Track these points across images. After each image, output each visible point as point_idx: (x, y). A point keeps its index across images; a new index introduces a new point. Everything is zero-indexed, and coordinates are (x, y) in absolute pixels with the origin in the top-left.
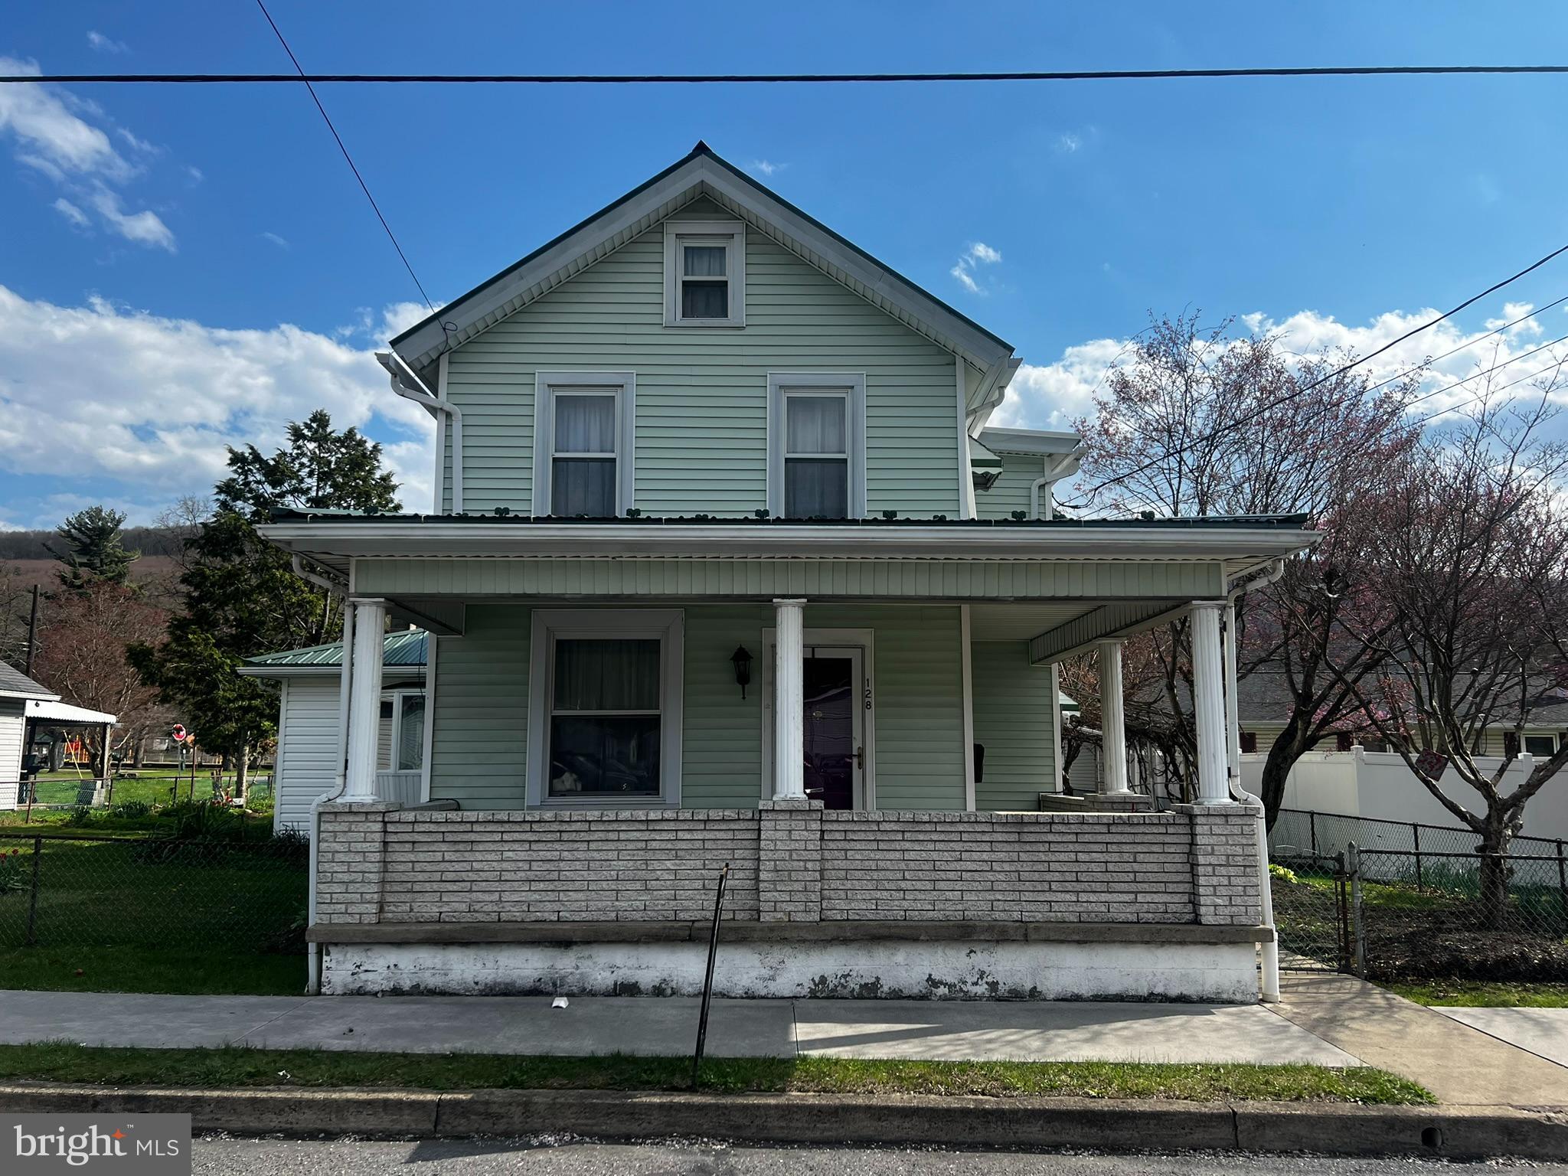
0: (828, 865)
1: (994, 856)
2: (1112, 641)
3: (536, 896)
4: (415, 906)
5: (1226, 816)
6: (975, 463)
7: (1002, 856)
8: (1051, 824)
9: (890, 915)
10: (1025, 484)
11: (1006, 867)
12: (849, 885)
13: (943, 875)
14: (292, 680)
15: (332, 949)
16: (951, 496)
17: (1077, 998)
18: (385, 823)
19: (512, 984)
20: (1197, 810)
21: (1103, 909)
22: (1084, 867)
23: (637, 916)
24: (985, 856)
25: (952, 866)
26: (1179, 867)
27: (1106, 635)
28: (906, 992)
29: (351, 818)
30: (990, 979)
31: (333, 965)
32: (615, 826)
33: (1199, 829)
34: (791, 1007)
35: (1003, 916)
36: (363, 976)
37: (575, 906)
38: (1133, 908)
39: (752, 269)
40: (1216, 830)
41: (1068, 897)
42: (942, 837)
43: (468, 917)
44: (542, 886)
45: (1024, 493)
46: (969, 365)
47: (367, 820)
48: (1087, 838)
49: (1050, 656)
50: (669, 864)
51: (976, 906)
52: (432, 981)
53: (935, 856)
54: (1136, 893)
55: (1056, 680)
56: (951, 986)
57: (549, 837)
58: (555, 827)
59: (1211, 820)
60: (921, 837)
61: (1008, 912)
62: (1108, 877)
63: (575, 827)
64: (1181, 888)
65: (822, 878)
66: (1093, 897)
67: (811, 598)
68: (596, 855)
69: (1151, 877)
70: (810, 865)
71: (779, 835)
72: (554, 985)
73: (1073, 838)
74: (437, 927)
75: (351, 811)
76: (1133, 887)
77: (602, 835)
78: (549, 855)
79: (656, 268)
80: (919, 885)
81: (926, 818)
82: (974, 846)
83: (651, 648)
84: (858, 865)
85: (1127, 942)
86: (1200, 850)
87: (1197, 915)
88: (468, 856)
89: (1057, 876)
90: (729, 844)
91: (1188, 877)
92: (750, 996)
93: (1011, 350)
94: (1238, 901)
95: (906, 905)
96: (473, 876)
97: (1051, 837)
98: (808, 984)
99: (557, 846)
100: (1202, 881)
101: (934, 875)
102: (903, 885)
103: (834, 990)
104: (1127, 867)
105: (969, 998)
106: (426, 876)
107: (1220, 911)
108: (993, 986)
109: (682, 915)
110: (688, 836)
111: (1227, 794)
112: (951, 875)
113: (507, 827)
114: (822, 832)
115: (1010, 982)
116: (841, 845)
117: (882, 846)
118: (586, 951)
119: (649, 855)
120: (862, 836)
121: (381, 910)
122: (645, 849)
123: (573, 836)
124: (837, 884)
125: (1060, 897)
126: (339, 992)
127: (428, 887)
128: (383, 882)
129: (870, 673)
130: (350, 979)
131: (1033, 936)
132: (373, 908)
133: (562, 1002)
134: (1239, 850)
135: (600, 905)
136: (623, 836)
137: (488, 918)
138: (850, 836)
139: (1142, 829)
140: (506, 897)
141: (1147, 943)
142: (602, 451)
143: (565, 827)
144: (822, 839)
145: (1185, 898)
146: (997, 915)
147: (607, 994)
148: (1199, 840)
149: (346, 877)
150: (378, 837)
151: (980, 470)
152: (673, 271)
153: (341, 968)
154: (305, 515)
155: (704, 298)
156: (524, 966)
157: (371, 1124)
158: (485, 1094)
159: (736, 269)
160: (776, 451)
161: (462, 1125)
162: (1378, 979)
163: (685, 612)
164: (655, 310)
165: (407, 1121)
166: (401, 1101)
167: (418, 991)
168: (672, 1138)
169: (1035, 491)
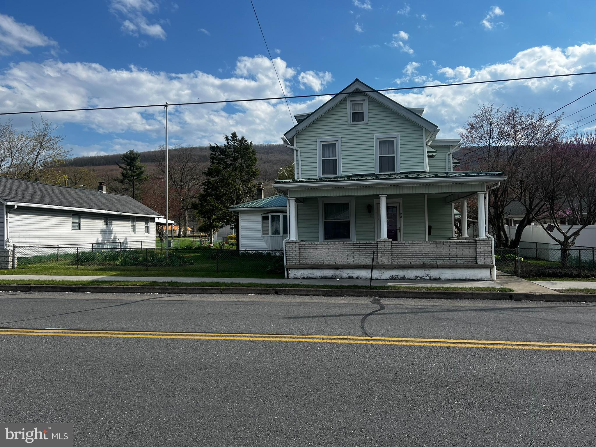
0: (393, 253)
1: (430, 250)
2: (464, 199)
3: (330, 259)
4: (306, 261)
5: (484, 240)
6: (428, 152)
7: (432, 250)
8: (444, 243)
9: (407, 263)
10: (445, 154)
11: (433, 252)
12: (398, 257)
13: (419, 254)
14: (243, 212)
15: (290, 270)
16: (422, 164)
17: (449, 280)
18: (299, 244)
19: (327, 277)
20: (477, 239)
21: (455, 261)
22: (451, 252)
23: (352, 263)
24: (428, 250)
25: (421, 252)
26: (473, 252)
27: (462, 198)
28: (411, 279)
29: (292, 244)
30: (429, 276)
31: (291, 273)
32: (346, 245)
33: (477, 243)
34: (386, 281)
35: (432, 263)
36: (297, 275)
37: (339, 261)
38: (462, 261)
39: (370, 108)
40: (481, 244)
41: (447, 259)
42: (419, 246)
43: (317, 263)
44: (331, 257)
45: (444, 156)
46: (426, 130)
47: (296, 244)
48: (452, 246)
49: (451, 202)
50: (358, 253)
51: (426, 261)
52: (311, 276)
53: (417, 250)
54: (463, 258)
55: (453, 207)
56: (421, 277)
57: (333, 247)
58: (334, 245)
59: (480, 241)
60: (414, 246)
61: (434, 262)
62: (457, 254)
63: (338, 245)
64: (473, 256)
65: (392, 255)
66: (453, 259)
67: (388, 195)
68: (343, 251)
69: (466, 254)
70: (389, 253)
71: (382, 246)
72: (336, 277)
73: (449, 246)
74: (311, 265)
75: (292, 242)
76: (462, 256)
77: (344, 247)
78: (333, 251)
79: (346, 110)
80: (413, 257)
81: (415, 242)
82: (426, 248)
83: (348, 204)
84: (400, 252)
85: (460, 268)
86: (478, 248)
87: (477, 262)
88: (316, 251)
89: (445, 254)
90: (371, 248)
91: (475, 254)
92: (377, 279)
93: (437, 127)
94: (486, 259)
95: (411, 261)
96: (317, 255)
97: (443, 246)
98: (389, 277)
99: (335, 249)
100: (478, 255)
101: (417, 254)
102: (410, 256)
103: (395, 278)
104: (461, 252)
105: (425, 280)
106: (308, 255)
107: (482, 261)
108: (430, 277)
109: (361, 263)
110: (362, 247)
111: (485, 236)
112: (421, 254)
113: (324, 245)
114: (392, 246)
115: (434, 276)
116: (396, 248)
117: (405, 248)
118: (342, 270)
119: (354, 251)
120: (401, 246)
121: (299, 262)
122: (353, 250)
123: (338, 247)
124: (395, 257)
125: (445, 259)
126: (292, 278)
127: (308, 257)
128: (299, 256)
129: (401, 209)
130: (294, 275)
131: (439, 267)
132: (298, 262)
133: (339, 279)
134: (487, 248)
135: (344, 261)
136: (348, 247)
137: (321, 264)
139: (464, 244)
140: (324, 259)
141: (465, 268)
142: (333, 157)
144: (392, 247)
145: (474, 259)
146: (431, 263)
147: (346, 279)
148: (477, 246)
149: (292, 255)
150: (298, 247)
151: (430, 154)
152: (349, 110)
153: (292, 273)
154: (281, 182)
155: (358, 117)
156: (329, 273)
157: (315, 293)
158: (334, 289)
159: (365, 108)
160: (377, 155)
161: (330, 294)
162: (523, 277)
163: (357, 197)
164: (346, 121)
165: (321, 293)
166: (319, 290)
167: (308, 278)
168: (368, 296)
169: (447, 156)
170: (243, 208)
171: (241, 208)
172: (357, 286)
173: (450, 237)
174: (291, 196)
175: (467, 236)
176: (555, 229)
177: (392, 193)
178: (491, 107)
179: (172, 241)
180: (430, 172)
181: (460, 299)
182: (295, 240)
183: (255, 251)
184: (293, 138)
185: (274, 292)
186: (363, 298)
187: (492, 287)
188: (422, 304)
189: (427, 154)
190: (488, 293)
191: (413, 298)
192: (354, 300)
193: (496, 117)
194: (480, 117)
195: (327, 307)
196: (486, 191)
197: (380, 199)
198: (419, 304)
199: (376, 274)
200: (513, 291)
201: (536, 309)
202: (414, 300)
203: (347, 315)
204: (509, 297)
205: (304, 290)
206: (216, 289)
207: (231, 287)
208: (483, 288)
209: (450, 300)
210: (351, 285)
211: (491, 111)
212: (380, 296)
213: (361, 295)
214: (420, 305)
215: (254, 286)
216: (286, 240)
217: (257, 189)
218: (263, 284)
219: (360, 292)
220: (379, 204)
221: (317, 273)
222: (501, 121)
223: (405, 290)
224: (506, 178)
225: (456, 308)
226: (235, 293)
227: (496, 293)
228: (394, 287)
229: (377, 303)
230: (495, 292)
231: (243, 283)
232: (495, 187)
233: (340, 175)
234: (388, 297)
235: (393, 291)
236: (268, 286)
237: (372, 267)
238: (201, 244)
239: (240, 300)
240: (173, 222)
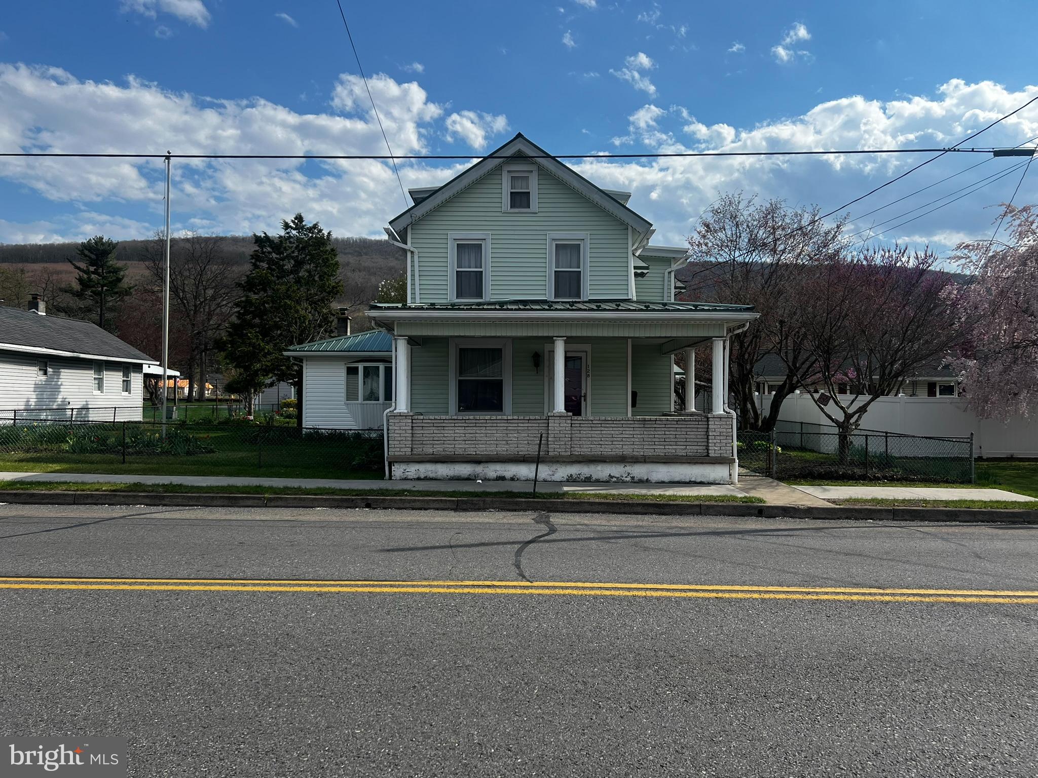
0: (573, 436)
1: (635, 432)
2: (691, 348)
3: (467, 446)
4: (424, 449)
5: (721, 418)
6: (635, 268)
7: (638, 432)
8: (656, 421)
9: (596, 453)
10: (662, 271)
11: (639, 436)
12: (581, 443)
13: (615, 439)
14: (310, 358)
15: (395, 464)
16: (625, 287)
17: (663, 482)
18: (412, 419)
19: (460, 476)
20: (709, 415)
21: (674, 451)
22: (667, 436)
23: (504, 453)
24: (631, 433)
25: (619, 436)
26: (703, 436)
27: (689, 346)
28: (601, 480)
29: (400, 418)
30: (632, 476)
31: (396, 469)
32: (495, 421)
33: (710, 423)
34: (561, 483)
35: (637, 454)
36: (407, 473)
37: (481, 449)
38: (685, 451)
39: (541, 187)
40: (716, 423)
41: (661, 447)
42: (616, 426)
43: (443, 453)
44: (469, 442)
45: (661, 275)
46: (634, 230)
47: (406, 419)
48: (669, 426)
49: (669, 352)
50: (515, 435)
51: (627, 450)
52: (431, 475)
53: (613, 432)
54: (686, 446)
55: (673, 361)
56: (617, 478)
57: (472, 425)
58: (474, 421)
59: (715, 419)
60: (608, 426)
61: (639, 452)
62: (676, 440)
63: (482, 421)
64: (703, 444)
65: (571, 440)
66: (670, 447)
67: (568, 337)
68: (489, 432)
69: (692, 440)
70: (567, 436)
71: (555, 425)
72: (475, 476)
73: (664, 426)
74: (433, 456)
75: (400, 415)
76: (685, 443)
77: (491, 425)
78: (472, 431)
79: (499, 186)
80: (606, 443)
81: (610, 419)
82: (627, 429)
83: (500, 350)
84: (584, 435)
85: (682, 463)
86: (710, 430)
87: (708, 453)
88: (442, 432)
89: (657, 440)
90: (537, 428)
91: (706, 440)
92: (545, 481)
93: (651, 225)
94: (723, 448)
95: (601, 450)
96: (445, 439)
97: (655, 426)
98: (566, 477)
99: (474, 428)
100: (710, 441)
101: (612, 439)
103: (575, 479)
104: (683, 436)
105: (623, 482)
106: (427, 439)
107: (717, 452)
108: (633, 478)
109: (520, 453)
110: (522, 425)
111: (722, 410)
112: (619, 439)
113: (456, 421)
114: (572, 424)
115: (639, 476)
116: (578, 428)
117: (593, 429)
118: (486, 465)
119: (508, 432)
120: (586, 425)
121: (412, 451)
122: (505, 430)
123: (481, 425)
124: (577, 442)
125: (658, 447)
126: (398, 478)
127: (428, 442)
128: (412, 440)
129: (589, 363)
130: (402, 474)
131: (647, 460)
132: (409, 450)
133: (480, 481)
134: (725, 430)
135: (491, 449)
137: (450, 454)
138: (582, 425)
139: (689, 423)
140: (456, 446)
141: (689, 463)
142: (476, 268)
143: (477, 421)
144: (571, 426)
145: (704, 448)
146: (635, 453)
147: (494, 480)
148: (710, 426)
149: (399, 439)
150: (410, 424)
151: (639, 271)
152: (506, 187)
153: (398, 471)
154: (382, 307)
155: (520, 200)
156: (464, 470)
157: (437, 506)
158: (471, 499)
159: (534, 186)
160: (550, 267)
161: (465, 506)
162: (781, 479)
163: (514, 339)
164: (499, 205)
165: (448, 505)
166: (446, 500)
167: (426, 479)
168: (529, 510)
169: (666, 274)
170: (312, 351)
171: (307, 351)
172: (511, 492)
173: (666, 410)
174: (399, 334)
175: (694, 410)
176: (831, 401)
177: (574, 334)
178: (738, 197)
179: (175, 408)
180: (637, 302)
181: (681, 514)
182: (406, 411)
183: (332, 429)
184: (406, 229)
185: (363, 504)
186: (521, 513)
187: (731, 496)
188: (618, 523)
189: (633, 271)
190: (725, 504)
191: (603, 512)
192: (505, 517)
193: (746, 213)
194: (720, 212)
195: (457, 531)
196: (726, 337)
197: (554, 343)
198: (613, 523)
199: (544, 472)
200: (765, 502)
201: (798, 533)
202: (605, 516)
203: (493, 544)
204: (757, 512)
205: (419, 500)
206: (254, 498)
207: (285, 495)
208: (717, 496)
209: (664, 517)
210: (501, 490)
211: (739, 203)
212: (551, 509)
213: (517, 508)
214: (615, 526)
215: (327, 494)
216: (388, 410)
217: (339, 319)
218: (344, 490)
219: (517, 503)
220: (552, 352)
221: (443, 470)
222: (754, 220)
223: (592, 500)
224: (758, 316)
225: (673, 531)
226: (291, 505)
227: (738, 506)
228: (574, 495)
229: (544, 522)
230: (736, 504)
231: (307, 487)
232: (740, 331)
233: (488, 300)
234: (562, 512)
235: (571, 502)
236: (354, 494)
237: (537, 460)
238: (231, 415)
239: (301, 518)
240: (178, 374)
